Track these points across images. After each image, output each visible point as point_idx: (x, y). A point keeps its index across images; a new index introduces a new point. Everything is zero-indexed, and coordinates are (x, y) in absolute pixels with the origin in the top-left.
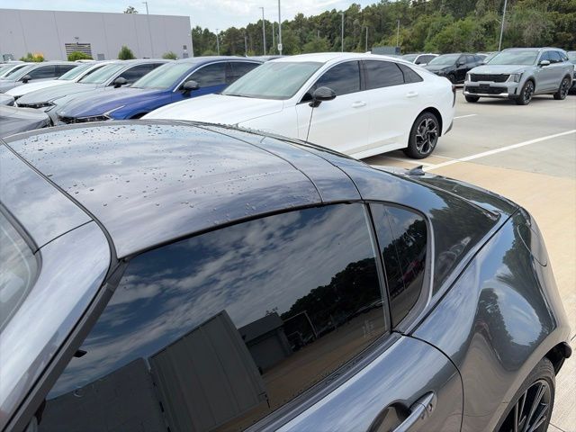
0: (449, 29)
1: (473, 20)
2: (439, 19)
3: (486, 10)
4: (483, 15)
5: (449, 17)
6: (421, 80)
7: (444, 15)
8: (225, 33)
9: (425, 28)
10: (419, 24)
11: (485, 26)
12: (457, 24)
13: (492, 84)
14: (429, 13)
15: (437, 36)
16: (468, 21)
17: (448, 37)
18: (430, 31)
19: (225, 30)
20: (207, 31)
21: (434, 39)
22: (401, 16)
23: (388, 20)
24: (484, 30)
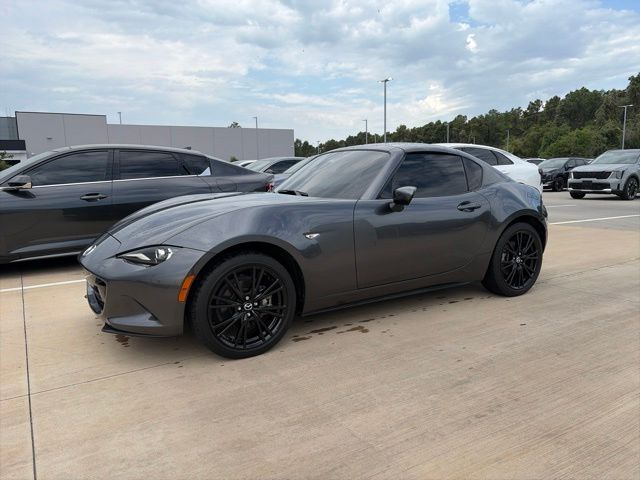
0: (564, 139)
1: (592, 129)
2: (554, 129)
3: (607, 119)
4: (603, 124)
5: (565, 126)
6: (512, 163)
7: (559, 125)
8: (324, 146)
9: (538, 138)
10: (532, 134)
11: (607, 136)
12: (574, 133)
13: (595, 180)
14: (542, 123)
15: (552, 145)
16: (586, 130)
17: (566, 146)
18: (543, 141)
19: (324, 143)
20: (306, 143)
21: (548, 149)
22: (511, 126)
23: (498, 130)
24: (605, 139)
